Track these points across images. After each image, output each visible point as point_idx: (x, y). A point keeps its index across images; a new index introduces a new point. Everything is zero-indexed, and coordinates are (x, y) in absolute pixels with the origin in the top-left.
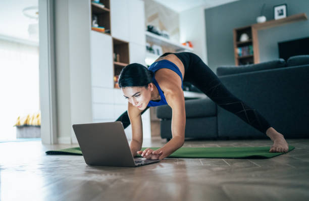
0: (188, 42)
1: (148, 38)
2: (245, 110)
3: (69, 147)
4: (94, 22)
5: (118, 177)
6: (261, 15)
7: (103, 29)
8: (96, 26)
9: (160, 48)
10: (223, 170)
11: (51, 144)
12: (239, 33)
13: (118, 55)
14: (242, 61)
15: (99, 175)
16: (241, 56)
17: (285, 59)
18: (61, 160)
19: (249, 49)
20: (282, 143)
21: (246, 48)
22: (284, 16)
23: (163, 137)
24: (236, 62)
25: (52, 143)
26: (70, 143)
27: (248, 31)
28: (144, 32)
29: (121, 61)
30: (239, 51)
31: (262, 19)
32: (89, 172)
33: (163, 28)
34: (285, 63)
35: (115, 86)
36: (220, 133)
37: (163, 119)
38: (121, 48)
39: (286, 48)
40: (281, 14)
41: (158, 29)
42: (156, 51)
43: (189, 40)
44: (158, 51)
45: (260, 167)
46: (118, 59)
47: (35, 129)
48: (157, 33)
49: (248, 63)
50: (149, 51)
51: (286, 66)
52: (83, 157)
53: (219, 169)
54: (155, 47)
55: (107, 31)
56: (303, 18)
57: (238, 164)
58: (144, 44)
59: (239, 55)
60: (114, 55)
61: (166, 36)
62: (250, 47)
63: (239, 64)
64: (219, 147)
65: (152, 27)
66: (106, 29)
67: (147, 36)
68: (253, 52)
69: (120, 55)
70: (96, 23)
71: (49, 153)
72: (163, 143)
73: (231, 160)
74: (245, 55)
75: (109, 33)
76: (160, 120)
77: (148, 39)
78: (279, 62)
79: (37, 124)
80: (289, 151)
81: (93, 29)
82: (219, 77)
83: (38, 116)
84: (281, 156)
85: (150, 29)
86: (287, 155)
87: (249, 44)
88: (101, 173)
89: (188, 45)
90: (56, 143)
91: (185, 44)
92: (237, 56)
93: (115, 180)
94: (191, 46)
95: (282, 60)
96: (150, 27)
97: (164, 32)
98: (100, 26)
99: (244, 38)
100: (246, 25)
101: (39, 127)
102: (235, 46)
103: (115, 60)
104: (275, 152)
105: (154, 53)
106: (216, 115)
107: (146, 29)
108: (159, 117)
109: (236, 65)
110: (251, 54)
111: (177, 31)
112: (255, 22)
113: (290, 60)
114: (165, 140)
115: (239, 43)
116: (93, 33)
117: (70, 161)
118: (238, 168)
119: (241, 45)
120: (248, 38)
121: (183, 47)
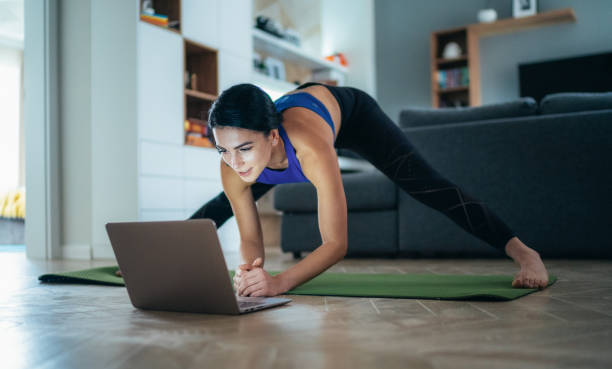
0: (339, 55)
1: (257, 42)
2: (463, 204)
3: (87, 267)
4: (146, 4)
5: (208, 337)
6: (487, 7)
7: (164, 19)
8: (150, 12)
9: (279, 64)
10: (422, 326)
11: (47, 258)
12: (443, 40)
13: (194, 76)
14: (447, 98)
15: (165, 333)
16: (445, 89)
17: (536, 99)
18: (75, 297)
19: (461, 75)
20: (535, 268)
21: (456, 72)
22: (532, 12)
23: (285, 250)
24: (435, 99)
25: (50, 256)
26: (88, 257)
27: (460, 37)
28: (249, 31)
29: (200, 89)
30: (440, 77)
31: (489, 16)
32: (143, 326)
33: (288, 25)
34: (536, 107)
35: (187, 141)
36: (403, 244)
37: (287, 212)
38: (200, 61)
39: (535, 77)
40: (526, 7)
41: (278, 25)
42: (272, 71)
43: (339, 51)
44: (276, 69)
45: (497, 318)
46: (194, 84)
47: (9, 225)
48: (275, 34)
49: (458, 103)
50: (258, 69)
51: (538, 113)
52: (124, 290)
53: (415, 322)
54: (270, 63)
55: (174, 23)
56: (568, 18)
57: (451, 312)
58: (248, 55)
59: (440, 86)
60: (187, 75)
61: (294, 40)
62: (464, 70)
63: (441, 106)
64: (404, 273)
65: (266, 21)
66: (171, 19)
67: (256, 39)
68: (468, 81)
69: (197, 75)
70: (149, 6)
71: (47, 280)
72: (286, 262)
73: (434, 302)
74: (453, 85)
75: (177, 28)
76: (280, 213)
77: (259, 45)
78: (525, 105)
79: (14, 215)
80: (549, 285)
81: (144, 19)
82: (403, 130)
83: (17, 198)
84: (532, 295)
85: (261, 25)
86: (546, 294)
87: (462, 64)
88: (168, 329)
89: (337, 59)
90: (58, 256)
91: (331, 58)
92: (435, 88)
93: (204, 345)
94: (343, 62)
95: (530, 100)
96: (262, 20)
97: (290, 32)
98: (158, 12)
99: (452, 52)
100: (457, 27)
101: (20, 221)
102: (433, 66)
103: (188, 86)
104: (523, 287)
105: (267, 74)
106: (395, 207)
107: (254, 23)
108: (278, 207)
109: (433, 107)
110: (464, 86)
111: (316, 30)
112: (476, 21)
113: (547, 102)
114: (289, 256)
115: (441, 61)
116: (144, 28)
117: (96, 299)
118: (453, 321)
119: (446, 66)
120: (460, 51)
121: (329, 63)
